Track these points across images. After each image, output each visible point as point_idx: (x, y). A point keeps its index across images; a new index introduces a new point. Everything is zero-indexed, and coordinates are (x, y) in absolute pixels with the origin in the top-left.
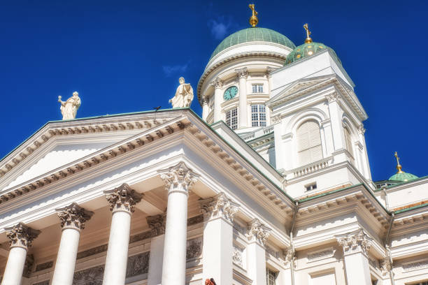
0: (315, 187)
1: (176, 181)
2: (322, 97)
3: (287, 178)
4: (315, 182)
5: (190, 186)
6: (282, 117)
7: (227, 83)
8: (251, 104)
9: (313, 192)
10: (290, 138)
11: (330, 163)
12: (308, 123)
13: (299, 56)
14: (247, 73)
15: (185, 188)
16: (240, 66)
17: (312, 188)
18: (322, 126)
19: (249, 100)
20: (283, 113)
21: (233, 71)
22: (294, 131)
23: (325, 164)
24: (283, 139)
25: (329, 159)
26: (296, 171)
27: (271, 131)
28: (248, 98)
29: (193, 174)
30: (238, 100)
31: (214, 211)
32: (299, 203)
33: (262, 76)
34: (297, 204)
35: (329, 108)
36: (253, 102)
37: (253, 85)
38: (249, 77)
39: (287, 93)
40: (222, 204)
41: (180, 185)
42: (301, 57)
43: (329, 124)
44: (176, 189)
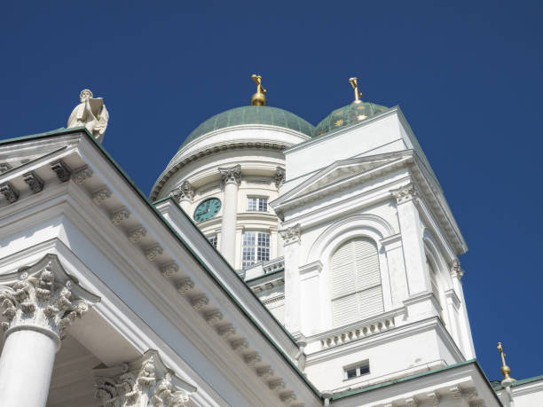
0: (365, 370)
1: (31, 300)
2: (385, 193)
3: (307, 350)
4: (367, 361)
5: (67, 319)
6: (303, 231)
7: (202, 193)
8: (244, 230)
9: (360, 381)
10: (317, 271)
11: (399, 321)
12: (353, 243)
13: (339, 123)
14: (240, 176)
15: (51, 323)
16: (228, 162)
17: (358, 371)
18: (383, 248)
19: (239, 222)
20: (304, 223)
21: (215, 171)
22: (325, 259)
23: (387, 323)
24: (302, 272)
25: (395, 313)
26: (327, 338)
27: (278, 269)
28: (238, 218)
29: (79, 292)
30: (220, 222)
31: (128, 394)
32: (331, 401)
33: (268, 183)
34: (327, 401)
35: (397, 214)
36: (246, 226)
37: (249, 197)
38: (244, 183)
39: (313, 184)
40: (152, 379)
41: (39, 312)
42: (345, 124)
43: (399, 243)
44: (28, 322)
